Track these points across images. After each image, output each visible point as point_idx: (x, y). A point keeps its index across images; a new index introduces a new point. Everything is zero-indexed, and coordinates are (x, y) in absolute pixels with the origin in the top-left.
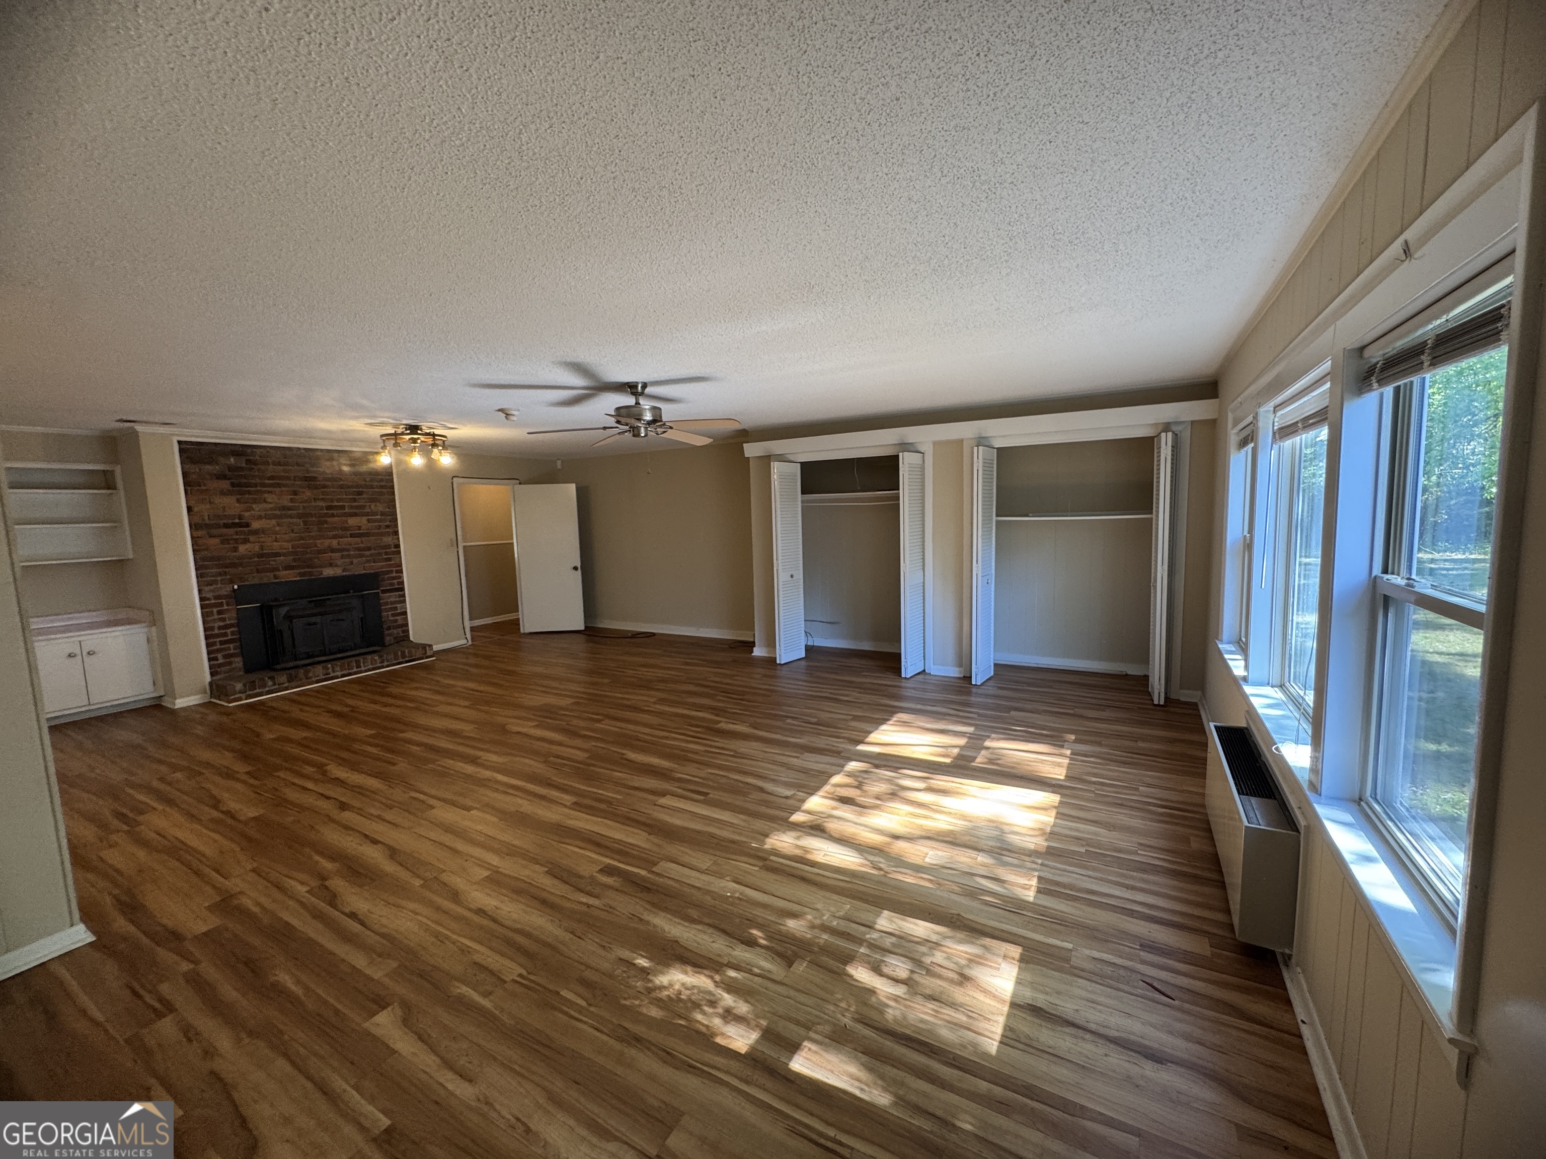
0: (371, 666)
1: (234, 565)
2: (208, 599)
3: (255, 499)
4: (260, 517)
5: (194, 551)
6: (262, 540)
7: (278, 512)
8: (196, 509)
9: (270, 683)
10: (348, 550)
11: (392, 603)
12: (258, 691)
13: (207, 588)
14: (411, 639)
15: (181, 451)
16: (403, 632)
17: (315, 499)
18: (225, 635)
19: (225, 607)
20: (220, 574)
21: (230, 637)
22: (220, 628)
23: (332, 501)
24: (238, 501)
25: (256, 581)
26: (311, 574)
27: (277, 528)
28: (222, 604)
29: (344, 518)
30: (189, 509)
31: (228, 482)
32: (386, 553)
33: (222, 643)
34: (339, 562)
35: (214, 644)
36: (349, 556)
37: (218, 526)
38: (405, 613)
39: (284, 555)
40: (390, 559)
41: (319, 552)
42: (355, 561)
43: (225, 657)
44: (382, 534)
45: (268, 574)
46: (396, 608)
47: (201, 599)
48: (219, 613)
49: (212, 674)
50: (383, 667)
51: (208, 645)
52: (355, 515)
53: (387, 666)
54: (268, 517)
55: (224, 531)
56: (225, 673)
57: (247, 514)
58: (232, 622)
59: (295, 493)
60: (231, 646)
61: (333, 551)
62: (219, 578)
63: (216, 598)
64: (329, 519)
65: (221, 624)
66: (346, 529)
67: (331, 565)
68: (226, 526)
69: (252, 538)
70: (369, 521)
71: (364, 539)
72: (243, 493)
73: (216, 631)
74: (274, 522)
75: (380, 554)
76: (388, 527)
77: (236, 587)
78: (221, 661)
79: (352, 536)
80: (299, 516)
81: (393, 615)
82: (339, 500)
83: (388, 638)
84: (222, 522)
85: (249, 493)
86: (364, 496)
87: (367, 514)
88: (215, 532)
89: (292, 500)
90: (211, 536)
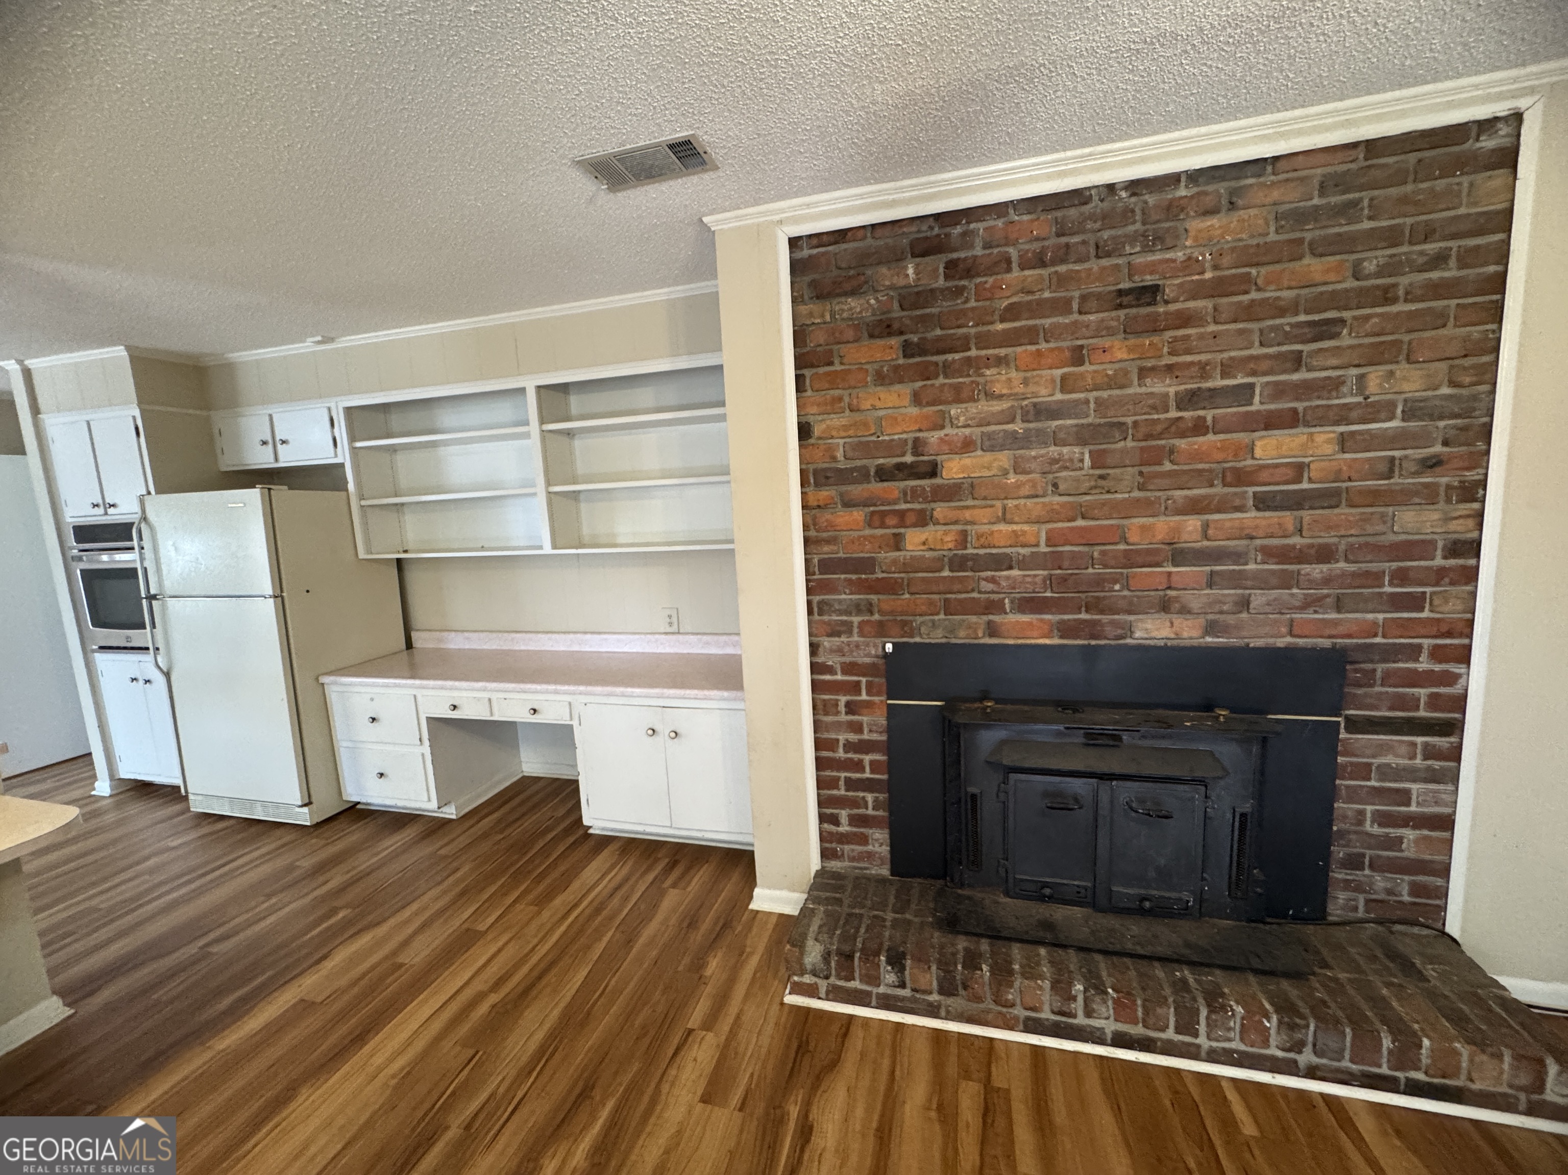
0: (1236, 1045)
1: (890, 587)
2: (830, 670)
3: (957, 388)
4: (967, 446)
5: (807, 541)
6: (967, 515)
7: (1018, 427)
8: (817, 431)
9: (890, 977)
10: (1238, 557)
11: (1385, 772)
12: (856, 984)
13: (827, 643)
14: (1453, 927)
15: (796, 267)
16: (1417, 890)
17: (1143, 373)
18: (858, 766)
19: (864, 697)
20: (858, 608)
21: (867, 775)
22: (849, 746)
23: (1204, 371)
24: (917, 399)
25: (937, 637)
26: (1093, 628)
27: (1012, 479)
28: (855, 688)
29: (1243, 437)
30: (804, 431)
31: (895, 341)
32: (1401, 577)
33: (851, 784)
34: (1196, 599)
35: (832, 783)
36: (1236, 580)
37: (863, 475)
38: (1447, 823)
39: (1023, 564)
40: (1416, 603)
41: (1131, 559)
42: (1259, 599)
43: (855, 820)
44: (1403, 498)
45: (973, 619)
46: (1404, 797)
47: (815, 668)
48: (851, 708)
49: (825, 854)
50: (1290, 1068)
51: (821, 784)
52: (1292, 420)
53: (1312, 1073)
54: (992, 445)
55: (876, 487)
56: (852, 859)
57: (934, 437)
58: (875, 737)
59: (1078, 357)
60: (870, 797)
61: (1180, 556)
62: (856, 620)
63: (849, 668)
64: (1181, 444)
65: (853, 737)
66: (1241, 478)
67: (1165, 606)
68: (883, 475)
69: (940, 510)
70: (1344, 442)
71: (1307, 515)
72: (927, 373)
73: (841, 754)
74: (1004, 459)
75: (1376, 578)
76: (1433, 464)
77: (889, 647)
78: (845, 828)
79: (1263, 503)
80: (1082, 437)
81: (1384, 819)
82: (1227, 370)
83: (1342, 896)
84: (873, 464)
85: (947, 369)
86: (1346, 340)
87: (1343, 416)
88: (857, 491)
89: (1066, 384)
90: (848, 504)
